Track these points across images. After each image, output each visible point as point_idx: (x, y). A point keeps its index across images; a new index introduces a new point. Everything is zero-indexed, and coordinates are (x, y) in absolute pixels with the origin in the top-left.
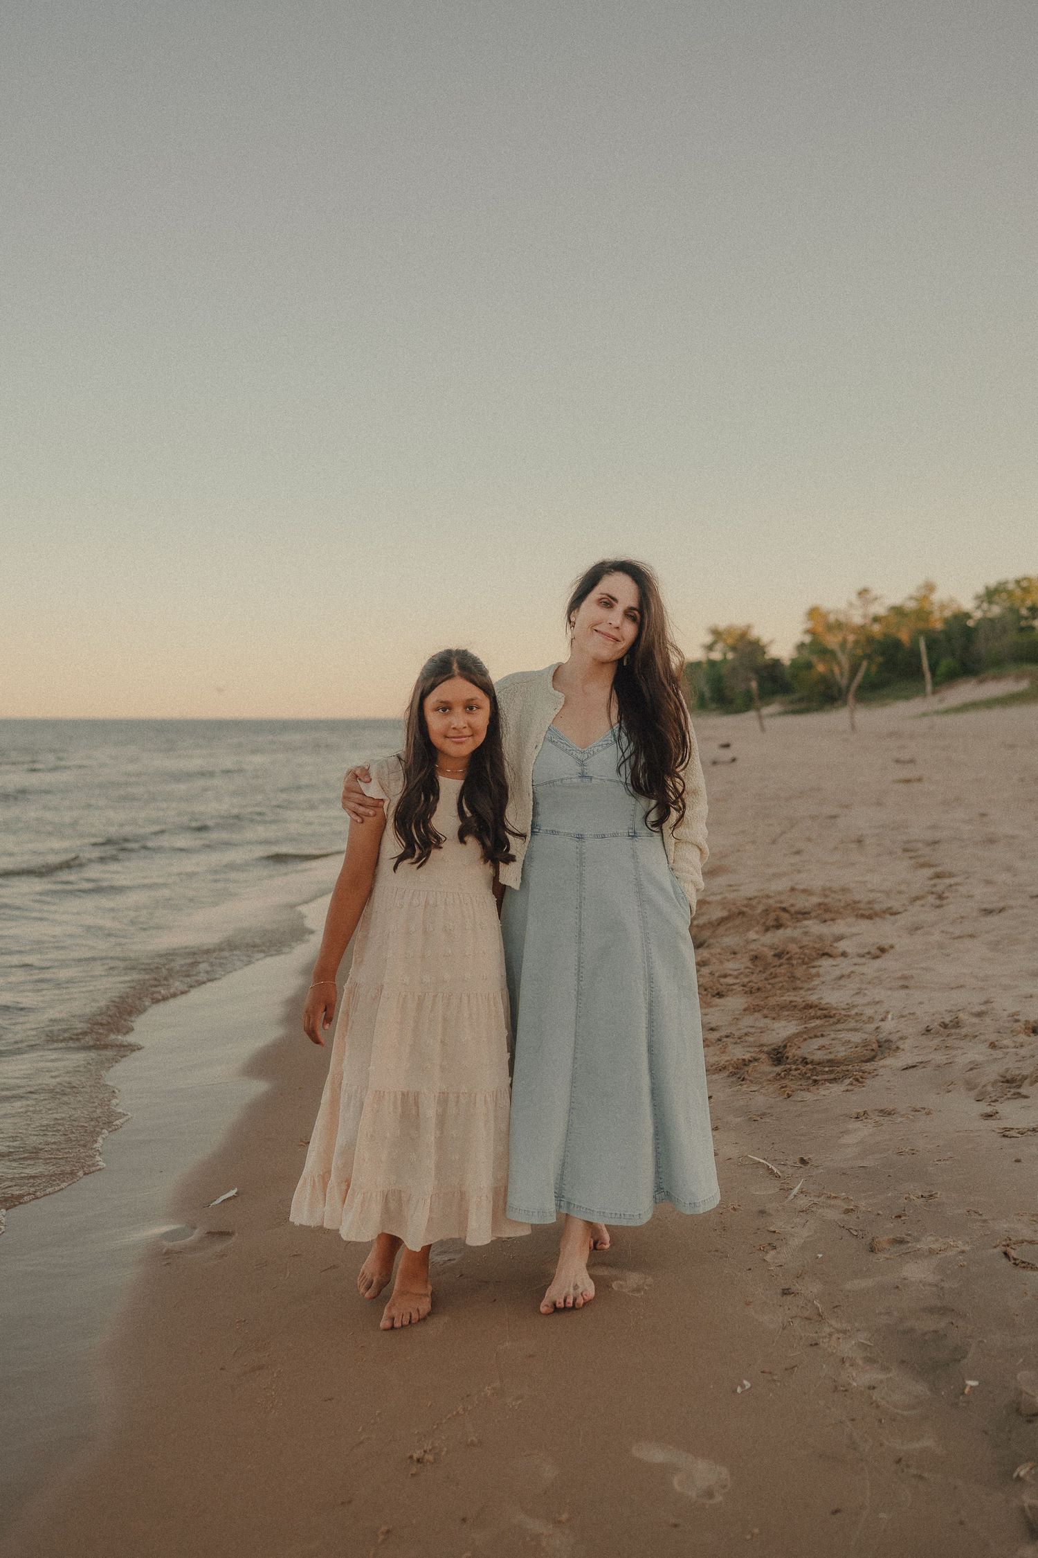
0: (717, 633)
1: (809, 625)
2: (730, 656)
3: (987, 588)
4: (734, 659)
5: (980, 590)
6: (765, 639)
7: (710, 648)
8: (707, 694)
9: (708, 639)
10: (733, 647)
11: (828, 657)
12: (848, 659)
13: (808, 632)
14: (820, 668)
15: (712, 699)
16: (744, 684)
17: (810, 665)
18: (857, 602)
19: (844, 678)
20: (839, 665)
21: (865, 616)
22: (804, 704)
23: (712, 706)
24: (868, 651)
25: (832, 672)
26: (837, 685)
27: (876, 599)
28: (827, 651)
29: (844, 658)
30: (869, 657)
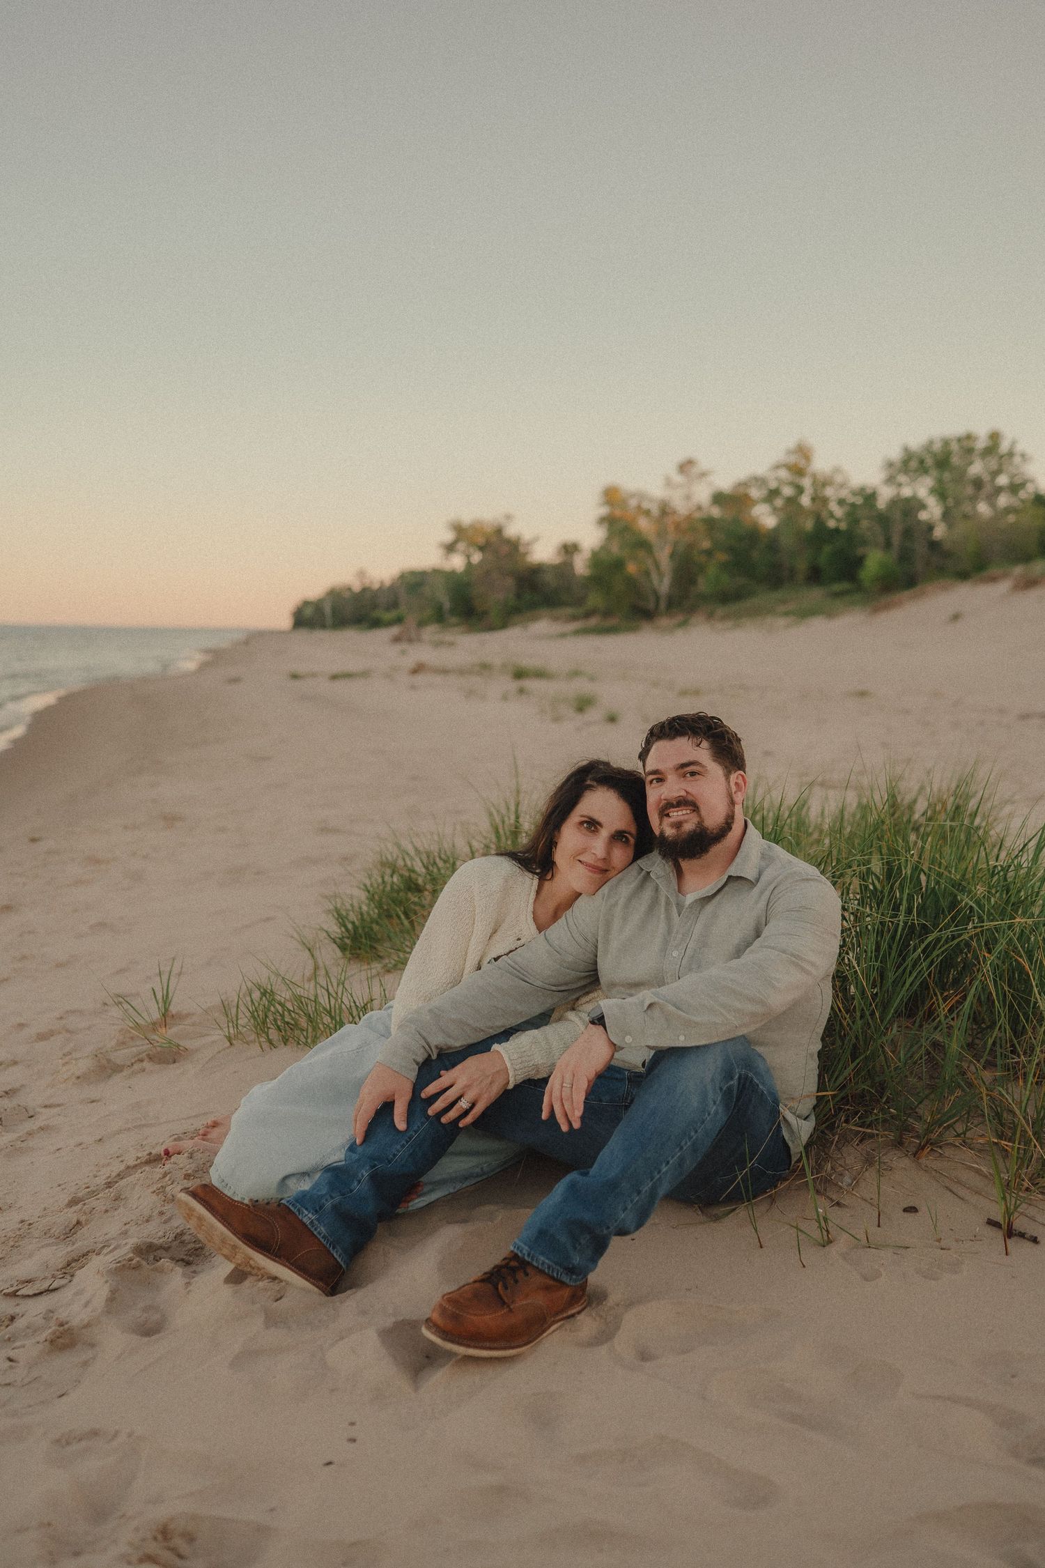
0: (460, 531)
1: (604, 511)
2: (477, 558)
3: (906, 450)
4: (482, 562)
5: (896, 454)
6: (527, 536)
7: (450, 548)
8: (447, 605)
9: (449, 536)
10: (481, 549)
11: (641, 553)
12: (672, 556)
13: (602, 520)
14: (631, 568)
15: (453, 612)
16: (500, 593)
17: (618, 565)
18: (678, 478)
19: (664, 585)
20: (657, 565)
21: (688, 497)
22: (593, 621)
23: (454, 620)
24: (706, 544)
25: (647, 574)
26: (655, 592)
27: (703, 475)
28: (642, 544)
29: (664, 556)
30: (709, 553)
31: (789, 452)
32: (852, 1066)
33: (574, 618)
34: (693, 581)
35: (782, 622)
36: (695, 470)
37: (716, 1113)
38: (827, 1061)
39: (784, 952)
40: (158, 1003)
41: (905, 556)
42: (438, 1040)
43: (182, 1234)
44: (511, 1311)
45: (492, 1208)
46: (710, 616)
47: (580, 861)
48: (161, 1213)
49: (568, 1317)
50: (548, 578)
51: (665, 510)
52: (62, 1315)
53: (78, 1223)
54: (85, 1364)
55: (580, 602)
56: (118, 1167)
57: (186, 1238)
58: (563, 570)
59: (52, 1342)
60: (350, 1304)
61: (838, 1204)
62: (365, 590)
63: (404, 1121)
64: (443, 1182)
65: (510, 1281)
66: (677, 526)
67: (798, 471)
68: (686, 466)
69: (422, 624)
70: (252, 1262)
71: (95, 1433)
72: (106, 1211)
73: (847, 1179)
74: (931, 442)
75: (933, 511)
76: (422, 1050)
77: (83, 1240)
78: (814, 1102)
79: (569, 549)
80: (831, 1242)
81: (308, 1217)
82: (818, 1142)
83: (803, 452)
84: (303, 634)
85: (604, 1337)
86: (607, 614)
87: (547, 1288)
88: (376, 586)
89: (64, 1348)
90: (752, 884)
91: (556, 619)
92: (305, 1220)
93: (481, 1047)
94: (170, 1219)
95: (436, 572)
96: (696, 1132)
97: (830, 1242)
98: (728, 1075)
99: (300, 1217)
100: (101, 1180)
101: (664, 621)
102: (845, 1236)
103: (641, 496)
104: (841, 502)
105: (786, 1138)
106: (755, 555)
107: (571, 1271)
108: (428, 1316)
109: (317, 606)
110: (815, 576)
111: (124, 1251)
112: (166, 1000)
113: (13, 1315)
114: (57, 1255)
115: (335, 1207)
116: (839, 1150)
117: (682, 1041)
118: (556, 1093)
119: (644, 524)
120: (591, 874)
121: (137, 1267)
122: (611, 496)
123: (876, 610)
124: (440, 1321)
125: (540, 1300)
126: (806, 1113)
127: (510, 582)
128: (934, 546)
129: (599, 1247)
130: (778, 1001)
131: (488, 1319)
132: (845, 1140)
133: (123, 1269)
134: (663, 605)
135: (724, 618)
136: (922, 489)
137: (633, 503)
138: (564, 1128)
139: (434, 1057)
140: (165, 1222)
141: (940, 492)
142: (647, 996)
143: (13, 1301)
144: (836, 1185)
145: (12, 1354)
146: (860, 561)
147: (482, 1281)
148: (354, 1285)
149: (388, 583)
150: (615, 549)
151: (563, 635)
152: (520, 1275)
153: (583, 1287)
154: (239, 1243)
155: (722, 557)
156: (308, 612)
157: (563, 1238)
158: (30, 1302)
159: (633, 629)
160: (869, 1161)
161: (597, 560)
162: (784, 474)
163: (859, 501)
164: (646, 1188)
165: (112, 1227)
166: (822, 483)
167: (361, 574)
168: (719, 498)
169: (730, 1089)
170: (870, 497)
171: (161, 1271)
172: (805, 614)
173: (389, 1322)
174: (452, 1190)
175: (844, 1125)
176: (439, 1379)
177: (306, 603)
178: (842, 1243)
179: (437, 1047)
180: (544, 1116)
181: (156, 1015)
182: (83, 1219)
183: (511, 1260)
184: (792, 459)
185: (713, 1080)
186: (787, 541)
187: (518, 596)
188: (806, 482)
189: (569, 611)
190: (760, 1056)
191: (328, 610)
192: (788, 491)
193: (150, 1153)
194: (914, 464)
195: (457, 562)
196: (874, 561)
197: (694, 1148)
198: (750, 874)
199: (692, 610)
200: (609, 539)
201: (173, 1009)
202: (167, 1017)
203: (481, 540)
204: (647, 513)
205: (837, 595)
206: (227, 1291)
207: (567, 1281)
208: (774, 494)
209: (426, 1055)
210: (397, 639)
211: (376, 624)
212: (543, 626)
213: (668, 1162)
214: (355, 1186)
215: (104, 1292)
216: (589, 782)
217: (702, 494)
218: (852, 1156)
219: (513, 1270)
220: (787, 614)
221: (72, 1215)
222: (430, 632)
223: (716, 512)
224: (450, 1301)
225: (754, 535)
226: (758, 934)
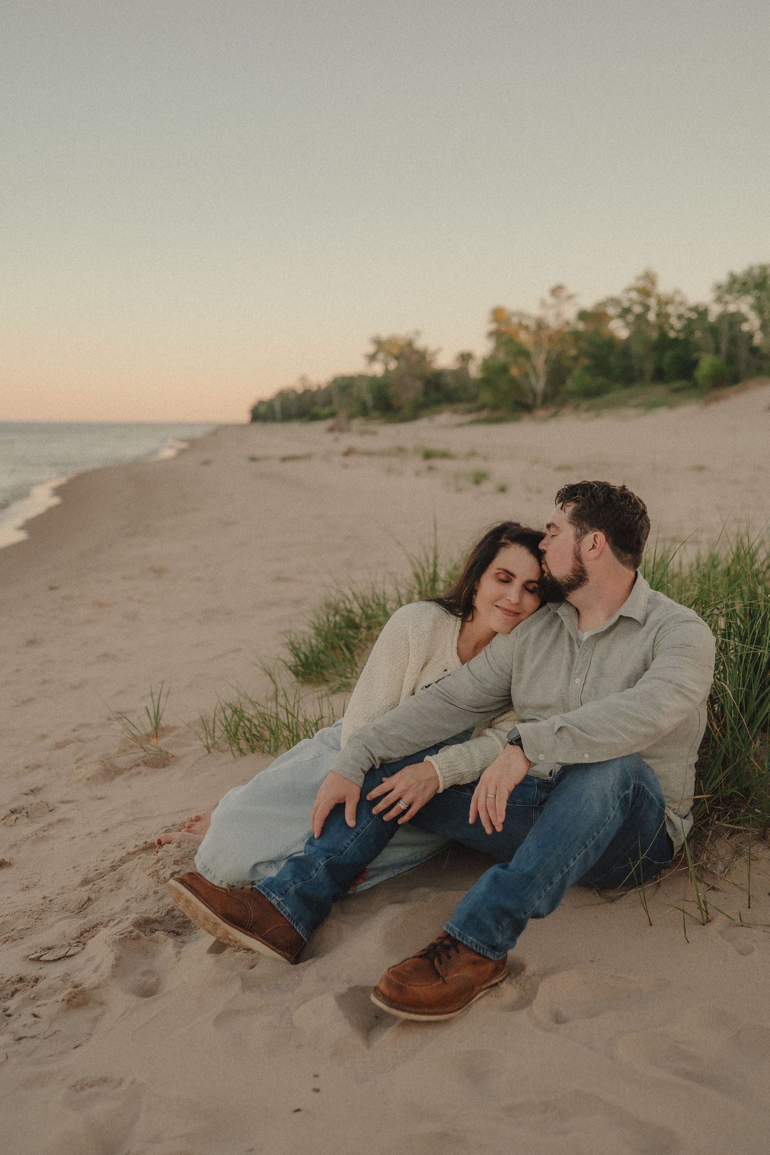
1: (493, 327)
2: (393, 365)
4: (397, 369)
5: (723, 278)
7: (372, 358)
8: (370, 402)
9: (371, 349)
10: (397, 358)
11: (522, 360)
12: (546, 361)
13: (491, 334)
14: (514, 371)
15: (375, 407)
16: (413, 392)
17: (504, 369)
18: (550, 300)
19: (540, 384)
20: (534, 368)
21: (558, 315)
22: (484, 414)
23: (375, 414)
24: (573, 352)
25: (527, 376)
26: (533, 391)
27: (570, 297)
28: (522, 353)
29: (540, 361)
30: (575, 359)
31: (639, 279)
32: (723, 774)
33: (469, 411)
34: (562, 381)
35: (632, 412)
36: (565, 294)
37: (615, 817)
38: (702, 770)
39: (670, 682)
40: (150, 718)
41: (731, 359)
42: (380, 752)
43: (173, 910)
44: (445, 982)
45: (426, 890)
46: (577, 408)
47: (497, 606)
48: (156, 893)
49: (492, 986)
50: (449, 380)
51: (541, 325)
52: (77, 979)
53: (89, 899)
54: (96, 1020)
55: (474, 398)
56: (119, 854)
57: (176, 913)
58: (461, 374)
59: (69, 1001)
60: (311, 971)
61: (713, 888)
62: (306, 392)
63: (354, 819)
64: (383, 869)
65: (444, 956)
66: (550, 338)
67: (645, 293)
68: (556, 291)
69: (351, 417)
70: (230, 936)
71: (104, 1080)
72: (112, 890)
73: (720, 867)
74: (751, 268)
75: (752, 323)
76: (368, 761)
77: (94, 915)
78: (692, 804)
79: (466, 357)
80: (710, 921)
81: (275, 899)
82: (696, 836)
83: (650, 277)
84: (259, 427)
85: (524, 1002)
86: (495, 407)
87: (474, 963)
88: (314, 389)
89: (78, 1006)
90: (642, 624)
91: (456, 412)
92: (273, 902)
93: (416, 758)
94: (163, 897)
95: (361, 377)
96: (598, 833)
97: (708, 921)
98: (625, 786)
99: (269, 899)
100: (107, 864)
101: (541, 413)
102: (721, 915)
103: (521, 315)
104: (680, 317)
105: (670, 834)
106: (612, 359)
107: (494, 948)
108: (374, 985)
109: (270, 404)
110: (659, 376)
111: (126, 924)
112: (157, 717)
113: (37, 977)
114: (72, 926)
115: (297, 892)
116: (712, 842)
117: (586, 759)
118: (481, 802)
119: (523, 337)
120: (507, 617)
121: (138, 938)
122: (498, 315)
123: (708, 402)
124: (386, 992)
125: (468, 973)
126: (684, 813)
127: (419, 384)
128: (754, 351)
129: (518, 927)
130: (666, 723)
131: (424, 989)
132: (718, 834)
133: (125, 940)
134: (539, 401)
135: (587, 410)
136: (743, 305)
137: (515, 320)
138: (489, 831)
139: (377, 767)
140: (159, 900)
141: (759, 308)
142: (557, 720)
143: (38, 965)
144: (712, 872)
145: (36, 1011)
146: (695, 364)
147: (420, 956)
148: (313, 955)
149: (324, 386)
150: (501, 356)
151: (460, 425)
152: (452, 952)
153: (504, 961)
154: (219, 920)
155: (585, 362)
156: (263, 409)
157: (489, 922)
158: (51, 966)
159: (516, 419)
160: (738, 852)
161: (487, 365)
162: (634, 295)
163: (694, 316)
164: (557, 878)
165: (117, 903)
166: (664, 303)
167: (303, 379)
168: (583, 316)
169: (626, 797)
170: (702, 313)
171: (156, 941)
172: (652, 406)
173: (343, 988)
174: (392, 875)
175: (717, 822)
176: (386, 1038)
177: (261, 403)
178: (719, 922)
179: (380, 758)
180: (471, 821)
181: (150, 729)
182: (93, 896)
183: (444, 938)
184: (641, 284)
185: (612, 790)
186: (637, 349)
187: (426, 394)
188: (652, 302)
189: (466, 406)
190: (648, 767)
191: (277, 407)
192: (637, 309)
193: (146, 843)
194: (737, 286)
195: (377, 369)
196: (707, 363)
197: (597, 847)
198: (638, 615)
199: (562, 404)
200: (497, 348)
201: (163, 723)
202: (158, 730)
203: (395, 351)
204: (527, 328)
205: (677, 391)
206: (210, 960)
207: (492, 957)
208: (626, 311)
209: (371, 765)
210: (331, 430)
211: (315, 418)
212: (445, 418)
213: (575, 858)
214: (314, 873)
215: (110, 960)
216: (503, 540)
217: (570, 313)
218: (723, 848)
219: (447, 948)
220: (636, 406)
221: (84, 893)
222: (357, 424)
223: (581, 326)
224: (394, 973)
225: (611, 343)
226: (646, 668)
